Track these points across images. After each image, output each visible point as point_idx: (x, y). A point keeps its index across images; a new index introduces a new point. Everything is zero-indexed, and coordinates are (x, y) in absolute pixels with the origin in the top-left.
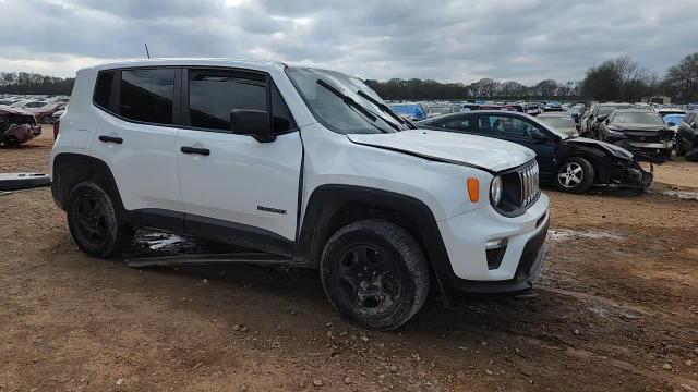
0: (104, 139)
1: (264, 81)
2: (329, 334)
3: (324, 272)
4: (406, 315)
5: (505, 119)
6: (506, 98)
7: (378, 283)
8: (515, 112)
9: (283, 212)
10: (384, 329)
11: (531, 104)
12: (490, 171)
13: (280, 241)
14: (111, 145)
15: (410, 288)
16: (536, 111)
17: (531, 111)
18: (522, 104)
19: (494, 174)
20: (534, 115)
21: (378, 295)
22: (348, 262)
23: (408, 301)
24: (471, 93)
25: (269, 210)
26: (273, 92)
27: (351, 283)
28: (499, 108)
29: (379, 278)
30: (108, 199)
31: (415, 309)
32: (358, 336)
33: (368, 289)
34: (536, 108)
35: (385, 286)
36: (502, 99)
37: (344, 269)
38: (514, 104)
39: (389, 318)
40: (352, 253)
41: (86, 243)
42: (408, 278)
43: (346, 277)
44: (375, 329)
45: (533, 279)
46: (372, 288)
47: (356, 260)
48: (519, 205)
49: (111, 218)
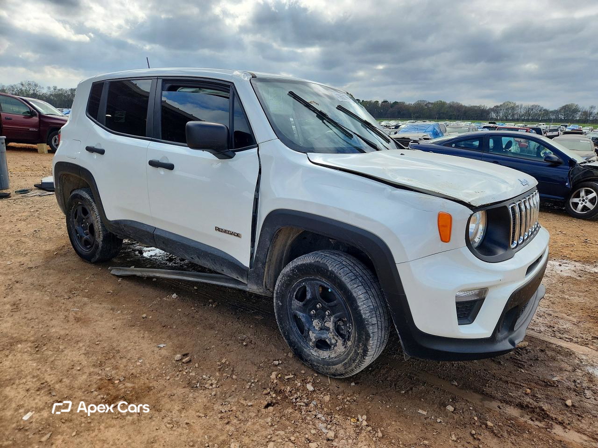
0: (90, 149)
1: (228, 91)
2: (273, 376)
3: (277, 304)
4: (359, 365)
5: (522, 140)
6: (528, 120)
7: (330, 325)
8: (534, 135)
9: (238, 235)
10: (334, 376)
11: (552, 126)
12: (468, 205)
13: (235, 265)
14: (95, 156)
15: (363, 336)
16: (555, 133)
17: (549, 134)
18: (543, 126)
19: (474, 209)
20: (551, 137)
21: (330, 337)
22: (301, 296)
23: (360, 351)
24: (493, 115)
25: (225, 232)
26: (236, 104)
27: (303, 320)
28: (517, 130)
29: (332, 319)
30: (95, 208)
31: (368, 361)
32: (304, 382)
33: (321, 329)
34: (557, 130)
35: (338, 330)
36: (523, 120)
37: (296, 304)
38: (535, 126)
39: (340, 365)
40: (305, 287)
41: (81, 248)
42: (361, 324)
43: (298, 313)
44: (325, 375)
45: (517, 337)
46: (324, 329)
47: (309, 296)
48: (506, 247)
49: (98, 226)
